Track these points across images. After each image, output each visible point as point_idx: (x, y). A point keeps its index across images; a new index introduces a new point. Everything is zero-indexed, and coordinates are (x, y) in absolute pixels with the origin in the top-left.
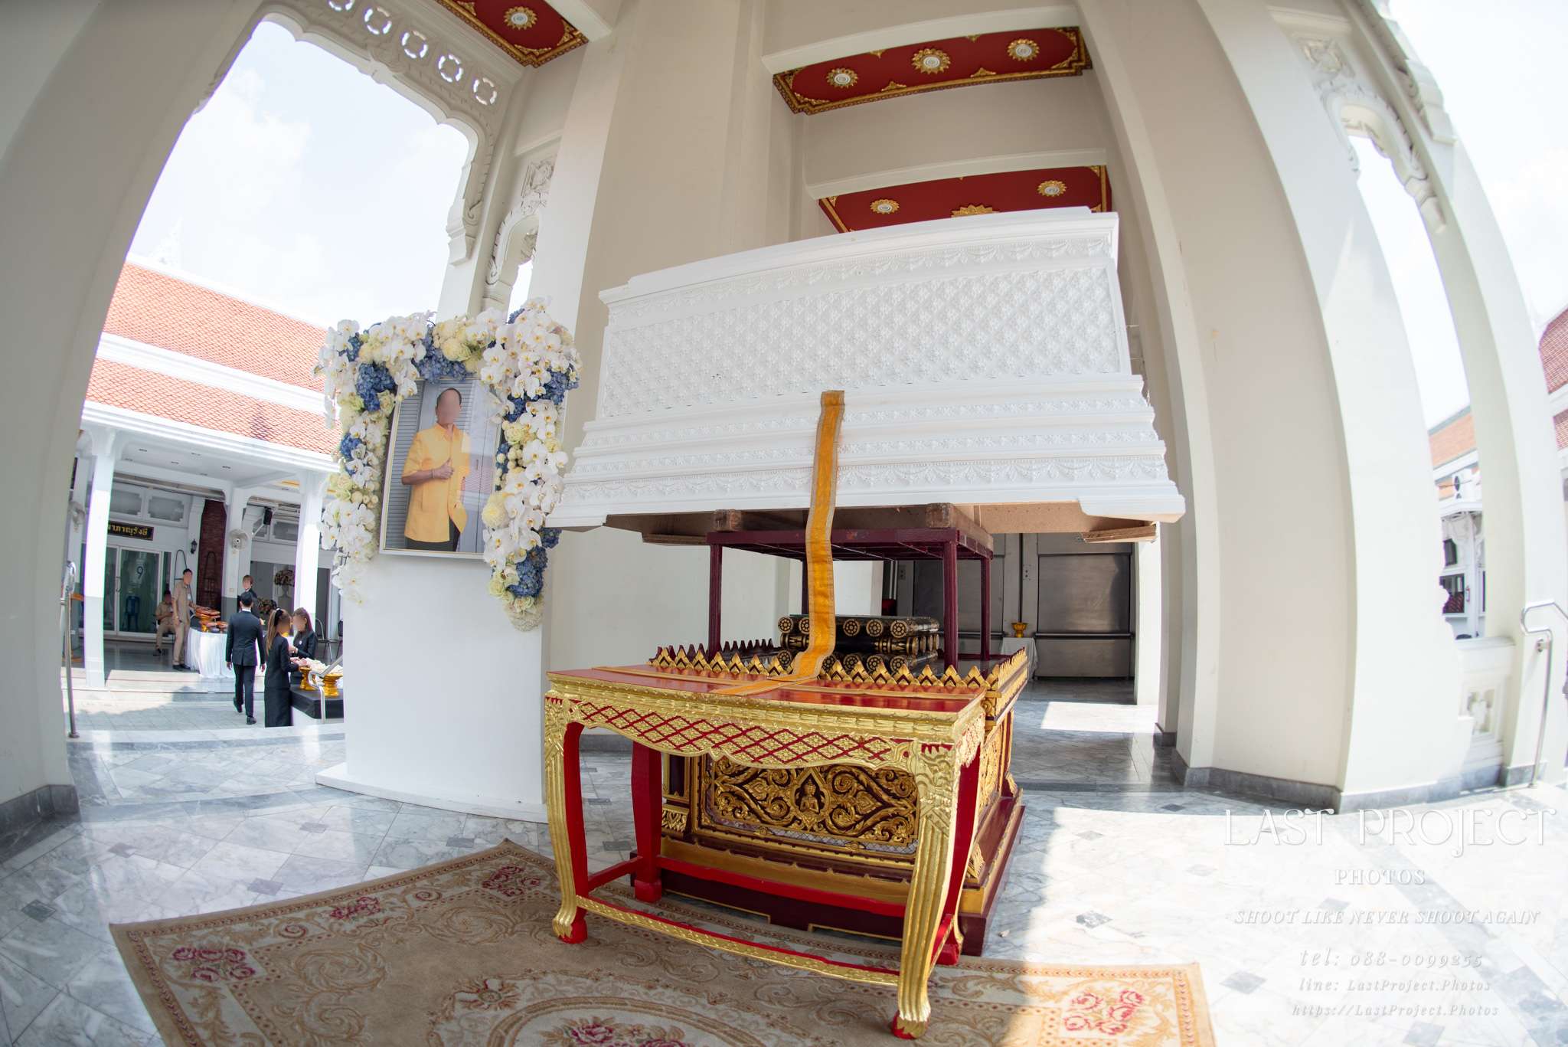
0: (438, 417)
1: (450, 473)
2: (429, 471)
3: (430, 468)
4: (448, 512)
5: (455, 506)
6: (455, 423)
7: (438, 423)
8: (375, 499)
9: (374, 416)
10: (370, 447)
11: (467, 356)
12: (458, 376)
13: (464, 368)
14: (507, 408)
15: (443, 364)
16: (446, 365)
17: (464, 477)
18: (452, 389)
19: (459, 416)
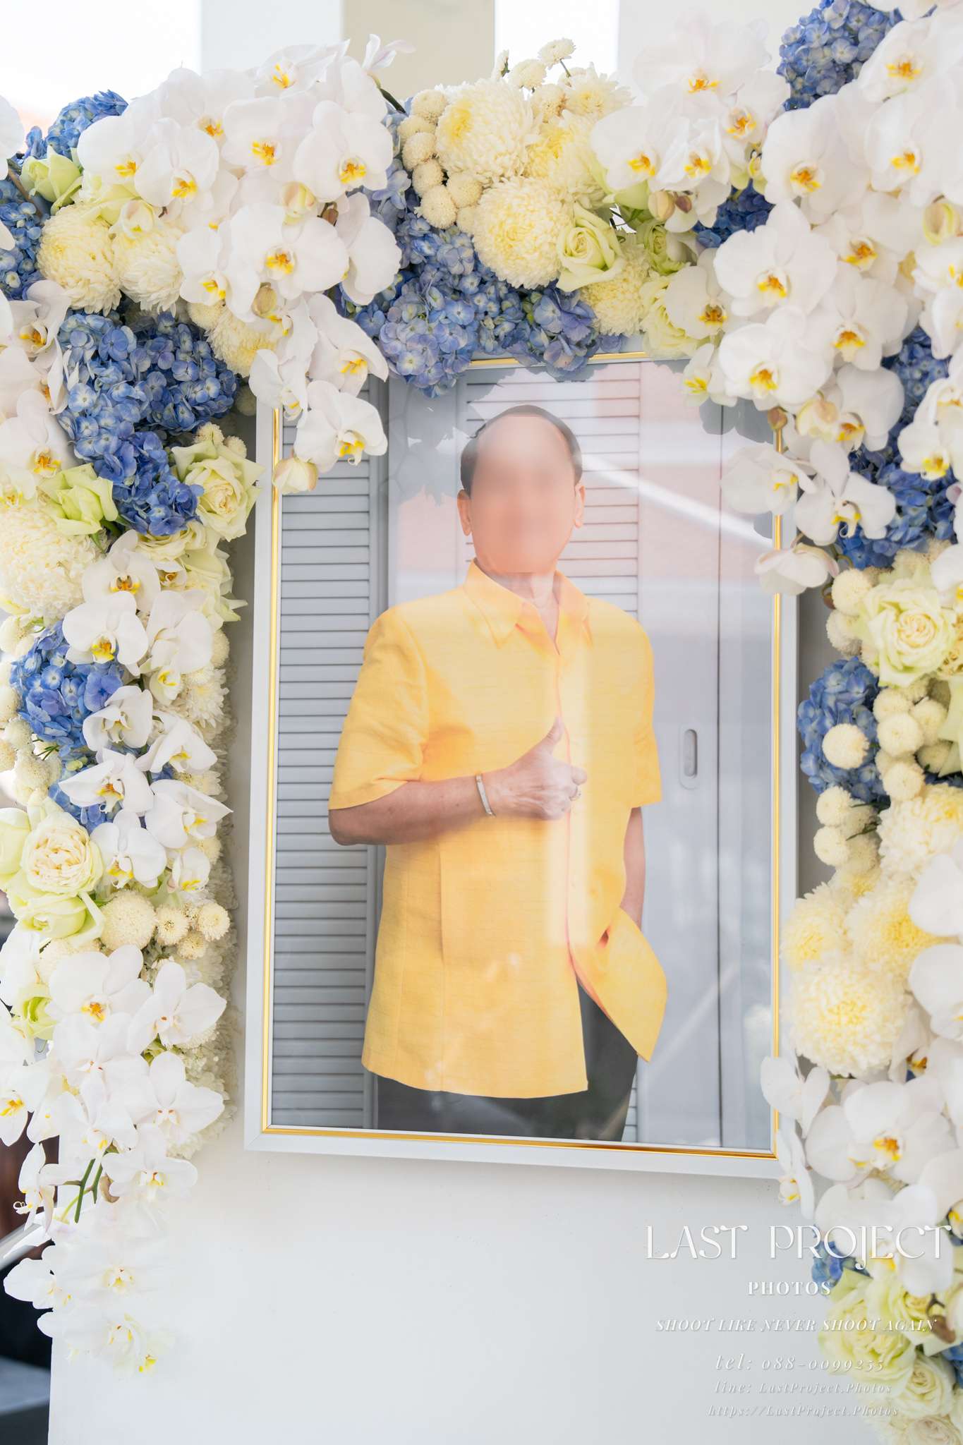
0: (477, 544)
1: (566, 789)
2: (462, 781)
3: (469, 773)
4: (571, 960)
5: (605, 937)
6: (560, 567)
7: (476, 561)
8: (216, 921)
9: (170, 551)
10: (169, 693)
11: (605, 268)
12: (555, 356)
13: (584, 319)
14: (848, 515)
15: (481, 301)
16: (494, 308)
17: (636, 812)
18: (531, 410)
19: (577, 534)
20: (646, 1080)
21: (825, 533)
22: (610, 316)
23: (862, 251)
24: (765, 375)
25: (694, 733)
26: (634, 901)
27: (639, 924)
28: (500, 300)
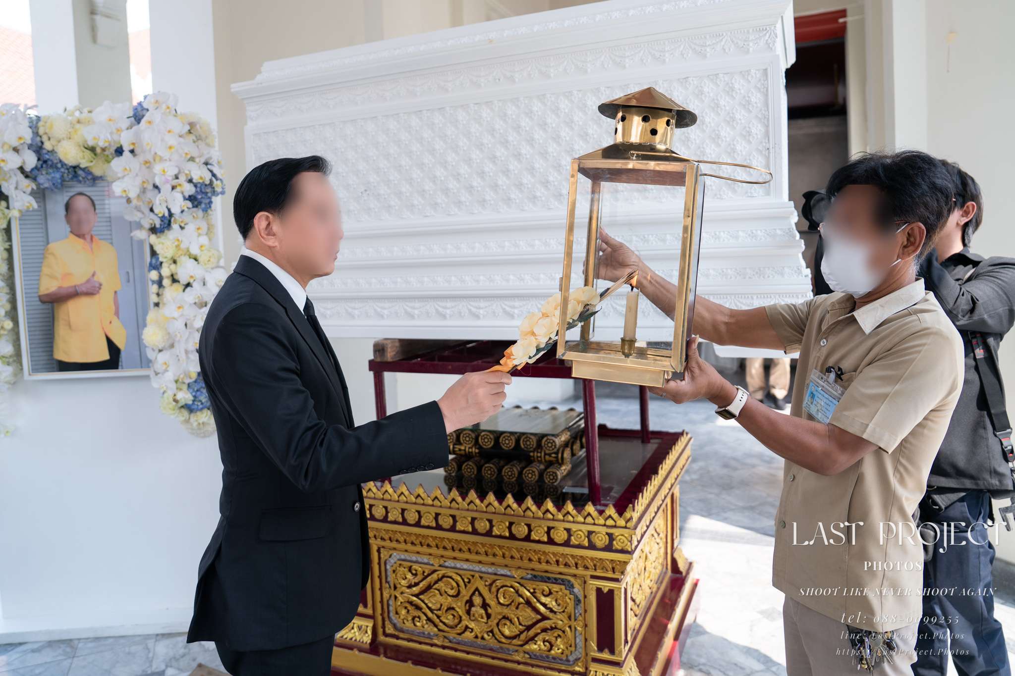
0: (71, 227)
1: (98, 287)
2: (71, 287)
3: (73, 284)
4: (103, 328)
5: (111, 322)
6: (93, 233)
7: (71, 232)
11: (92, 162)
12: (85, 182)
13: (91, 173)
14: (151, 222)
15: (62, 170)
16: (66, 171)
17: (116, 292)
18: (81, 194)
19: (96, 224)
20: (123, 356)
21: (147, 226)
22: (97, 172)
23: (146, 162)
24: (125, 191)
25: (128, 273)
26: (117, 313)
27: (118, 317)
28: (68, 169)
